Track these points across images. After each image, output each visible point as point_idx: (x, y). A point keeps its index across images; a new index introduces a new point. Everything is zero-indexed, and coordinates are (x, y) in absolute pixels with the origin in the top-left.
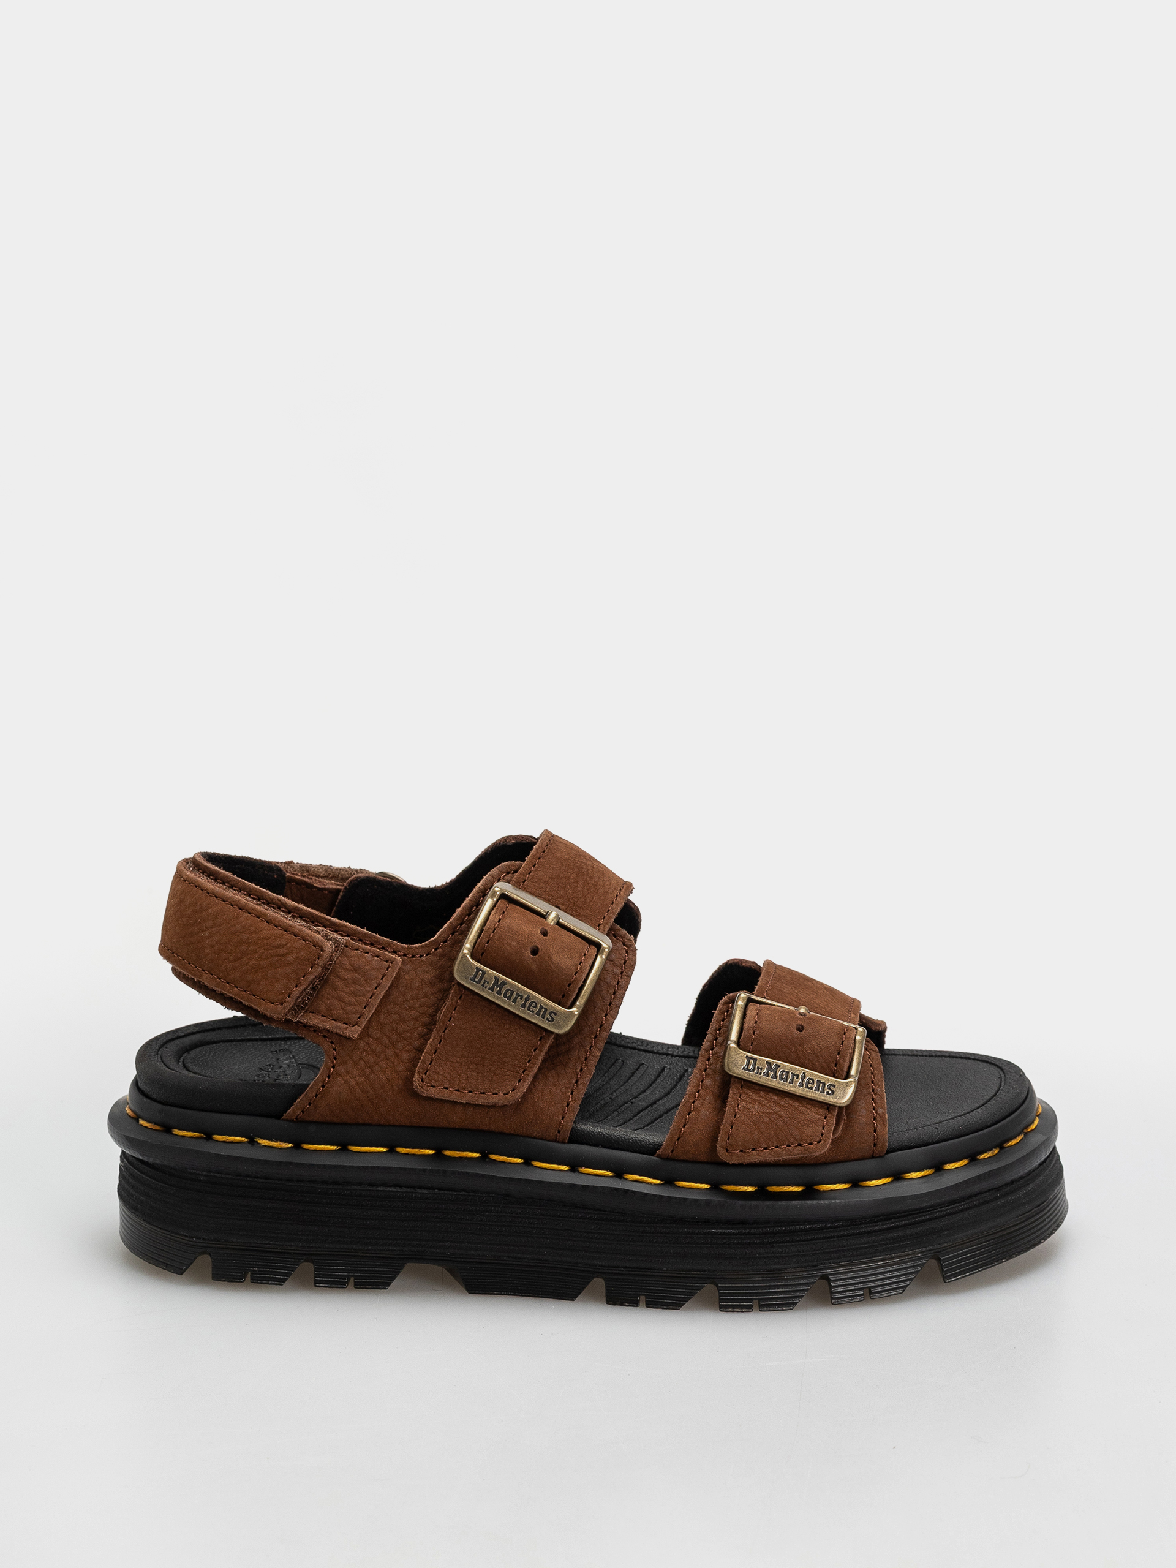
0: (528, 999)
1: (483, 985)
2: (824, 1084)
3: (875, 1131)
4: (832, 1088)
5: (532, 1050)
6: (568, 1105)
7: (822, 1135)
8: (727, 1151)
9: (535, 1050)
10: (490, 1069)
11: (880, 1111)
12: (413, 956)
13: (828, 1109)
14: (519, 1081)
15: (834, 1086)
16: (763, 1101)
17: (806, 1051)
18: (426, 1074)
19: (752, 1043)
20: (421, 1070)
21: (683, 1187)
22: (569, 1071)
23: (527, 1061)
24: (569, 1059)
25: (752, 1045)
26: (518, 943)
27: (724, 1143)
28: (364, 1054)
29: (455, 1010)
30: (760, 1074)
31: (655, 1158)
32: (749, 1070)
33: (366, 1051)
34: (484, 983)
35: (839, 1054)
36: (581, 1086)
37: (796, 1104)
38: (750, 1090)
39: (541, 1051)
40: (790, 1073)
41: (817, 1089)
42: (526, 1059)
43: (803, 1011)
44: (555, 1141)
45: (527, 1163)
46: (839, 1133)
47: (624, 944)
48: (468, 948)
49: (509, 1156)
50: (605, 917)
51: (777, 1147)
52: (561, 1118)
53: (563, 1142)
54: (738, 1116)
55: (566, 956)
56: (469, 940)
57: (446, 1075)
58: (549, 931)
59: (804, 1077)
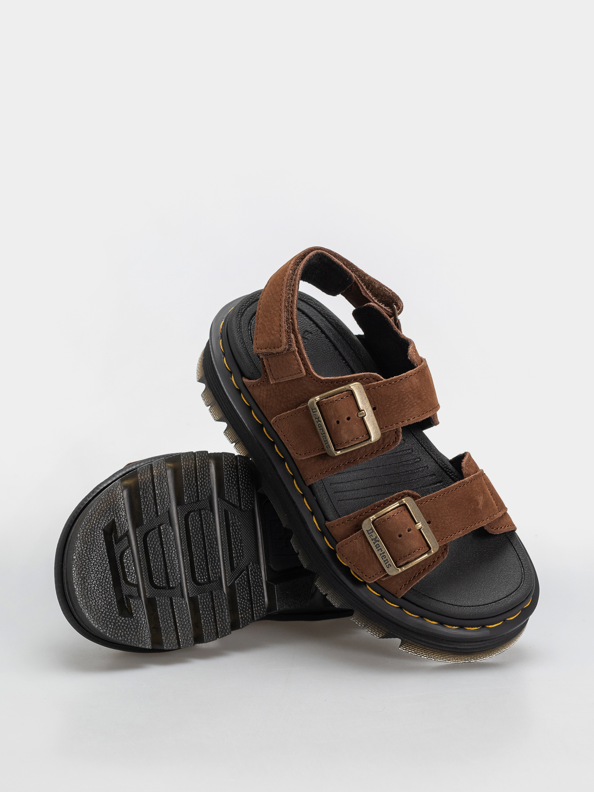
0: (324, 433)
1: (314, 415)
2: (388, 562)
3: (400, 589)
4: (389, 566)
5: (316, 449)
6: (315, 476)
7: (373, 576)
8: (341, 546)
9: (318, 450)
10: (299, 440)
12: (312, 377)
13: (383, 570)
15: (391, 566)
16: (364, 546)
17: (393, 545)
18: (279, 420)
20: (278, 418)
21: (325, 540)
25: (377, 526)
26: (334, 413)
28: (272, 390)
29: (302, 411)
30: (371, 537)
31: (324, 522)
32: (368, 532)
33: (274, 389)
36: (326, 474)
37: (374, 559)
38: (364, 539)
39: (319, 452)
40: (380, 547)
41: (384, 561)
42: (313, 449)
43: (419, 525)
44: (304, 482)
45: (293, 477)
46: (384, 579)
47: (395, 438)
48: (318, 398)
49: (289, 469)
50: (392, 425)
51: (354, 565)
52: (309, 478)
53: (306, 485)
54: (351, 543)
55: (347, 434)
56: (322, 395)
57: (285, 427)
58: (351, 419)
59: (384, 553)
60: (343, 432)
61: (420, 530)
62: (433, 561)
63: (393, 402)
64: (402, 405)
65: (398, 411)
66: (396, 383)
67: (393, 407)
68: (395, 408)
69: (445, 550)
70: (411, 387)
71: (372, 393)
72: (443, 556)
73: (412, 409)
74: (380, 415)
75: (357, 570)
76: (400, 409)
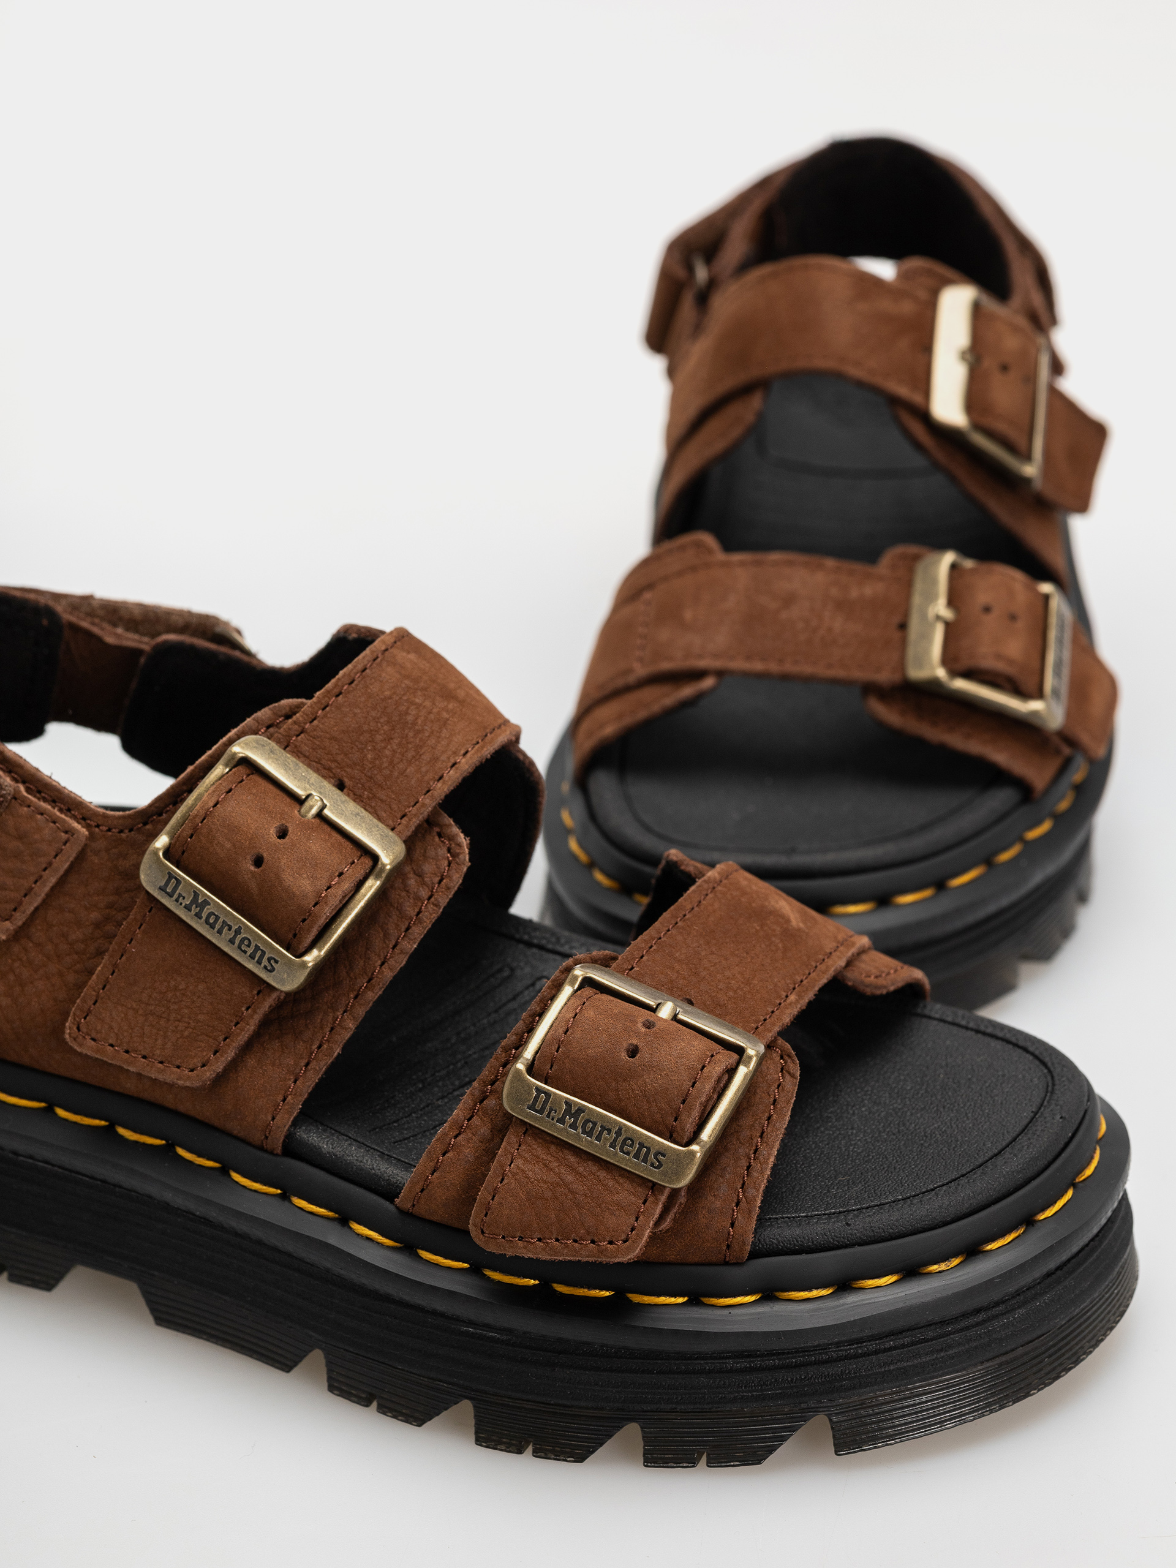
0: (238, 932)
1: (177, 900)
2: (649, 1148)
3: (732, 1225)
4: (661, 1157)
5: (243, 1009)
6: (284, 1100)
7: (633, 1230)
8: (483, 1232)
9: (247, 1009)
10: (176, 1027)
11: (751, 1192)
12: (109, 830)
13: (652, 1188)
14: (215, 1053)
15: (664, 1155)
16: (550, 1162)
17: (633, 1090)
18: (85, 1018)
19: (552, 1066)
20: (78, 1013)
21: (427, 1260)
22: (301, 1046)
23: (233, 1024)
24: (306, 1026)
25: (551, 1069)
26: (234, 845)
27: (478, 1220)
28: (17, 964)
29: (139, 928)
30: (552, 1119)
31: (391, 1207)
32: (536, 1112)
33: (20, 960)
34: (179, 897)
35: (683, 1102)
36: (310, 1074)
37: (602, 1174)
38: (536, 1141)
39: (255, 1012)
40: (600, 1125)
41: (637, 1156)
42: (231, 1021)
43: (666, 1011)
44: (261, 1148)
45: (224, 1171)
46: (666, 1224)
47: (449, 850)
48: (162, 841)
49: (200, 1155)
50: (417, 802)
51: (557, 1240)
52: (270, 1118)
53: (272, 1153)
54: (505, 1181)
55: (305, 876)
56: (168, 827)
57: (114, 1025)
58: (290, 830)
59: (619, 1133)
60: (288, 878)
61: (675, 1018)
62: (772, 1100)
63: (379, 738)
64: (411, 734)
65: (410, 755)
66: (357, 685)
67: (387, 752)
68: (394, 751)
69: (782, 1058)
70: (407, 677)
71: (305, 748)
72: (789, 1073)
73: (445, 733)
74: (366, 793)
75: (576, 1245)
76: (410, 746)
